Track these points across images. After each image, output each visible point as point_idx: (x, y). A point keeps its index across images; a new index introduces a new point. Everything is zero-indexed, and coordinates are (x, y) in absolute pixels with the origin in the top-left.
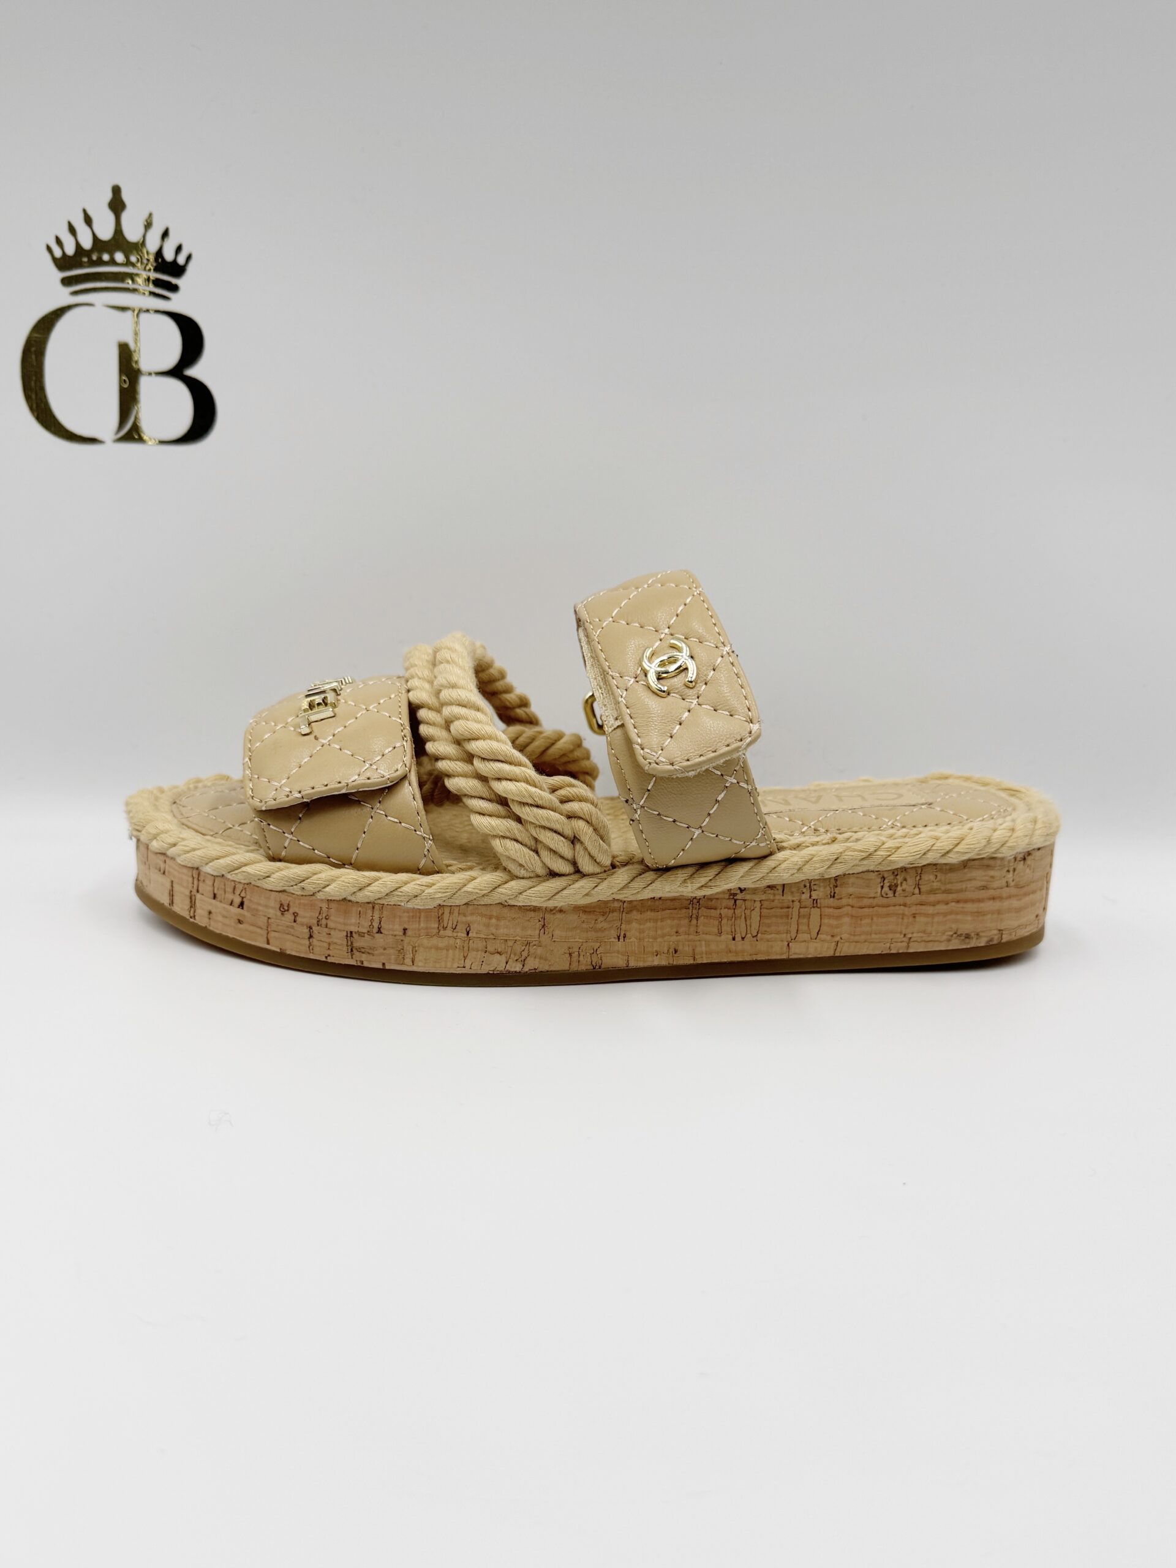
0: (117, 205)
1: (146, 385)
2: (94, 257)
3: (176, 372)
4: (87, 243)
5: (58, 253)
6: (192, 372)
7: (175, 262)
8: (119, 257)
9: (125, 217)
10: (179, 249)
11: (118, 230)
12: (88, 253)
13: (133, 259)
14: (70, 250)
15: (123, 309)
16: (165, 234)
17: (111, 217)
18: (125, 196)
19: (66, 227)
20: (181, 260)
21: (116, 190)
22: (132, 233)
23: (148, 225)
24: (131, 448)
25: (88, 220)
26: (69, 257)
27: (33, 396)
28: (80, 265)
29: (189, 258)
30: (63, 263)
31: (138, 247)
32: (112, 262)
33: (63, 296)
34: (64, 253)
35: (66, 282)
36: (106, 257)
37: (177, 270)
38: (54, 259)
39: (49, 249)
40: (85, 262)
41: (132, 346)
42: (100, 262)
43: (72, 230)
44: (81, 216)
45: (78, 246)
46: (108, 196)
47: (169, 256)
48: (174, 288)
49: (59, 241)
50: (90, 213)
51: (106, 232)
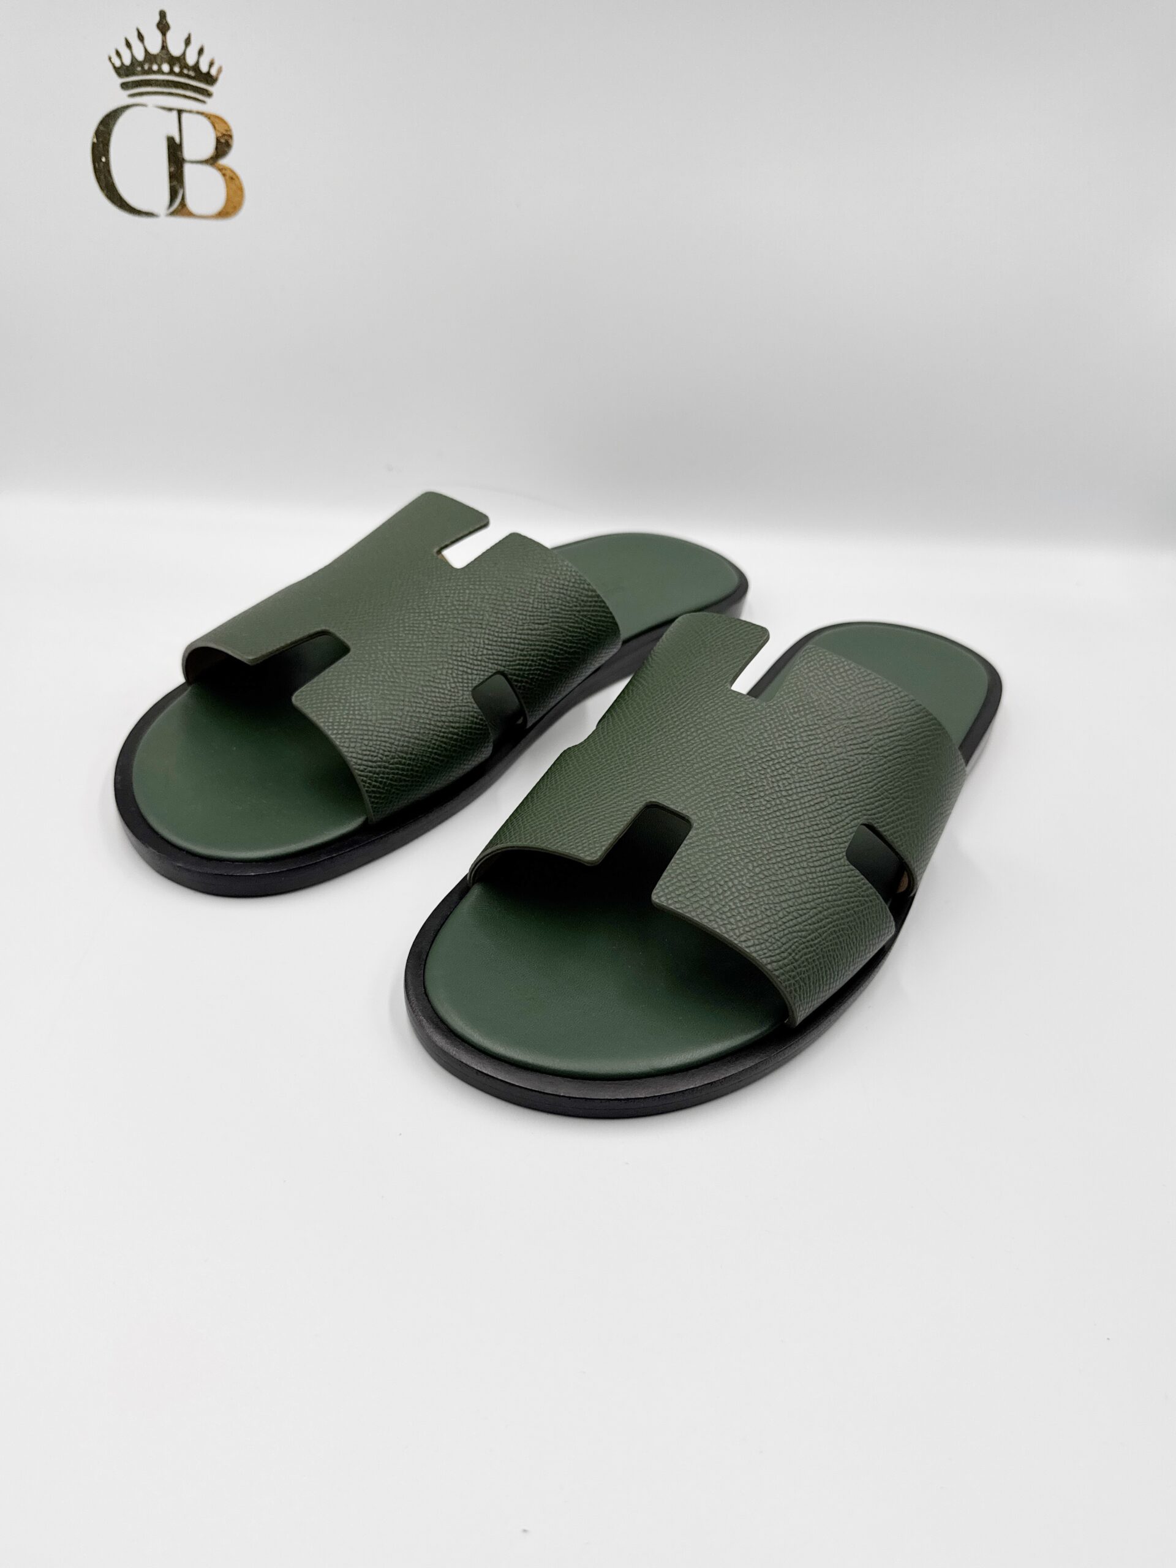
0: (163, 26)
1: (188, 169)
2: (146, 67)
3: (213, 161)
4: (140, 56)
5: (118, 63)
6: (224, 162)
7: (208, 73)
8: (166, 68)
9: (169, 35)
10: (211, 64)
11: (164, 47)
12: (141, 64)
13: (177, 69)
14: (127, 61)
15: (170, 109)
16: (201, 51)
17: (158, 35)
18: (170, 19)
19: (123, 43)
20: (213, 72)
21: (163, 15)
22: (176, 50)
23: (188, 42)
24: (180, 221)
25: (141, 37)
26: (127, 67)
27: (102, 177)
28: (134, 74)
29: (220, 70)
30: (121, 71)
31: (181, 60)
32: (160, 71)
33: (122, 98)
34: (122, 64)
35: (125, 86)
36: (155, 67)
37: (210, 79)
38: (114, 67)
39: (110, 59)
40: (138, 71)
41: (177, 140)
42: (150, 71)
43: (128, 45)
44: (136, 34)
45: (133, 57)
46: (157, 18)
47: (204, 68)
48: (209, 94)
49: (118, 54)
50: (142, 31)
51: (155, 48)
